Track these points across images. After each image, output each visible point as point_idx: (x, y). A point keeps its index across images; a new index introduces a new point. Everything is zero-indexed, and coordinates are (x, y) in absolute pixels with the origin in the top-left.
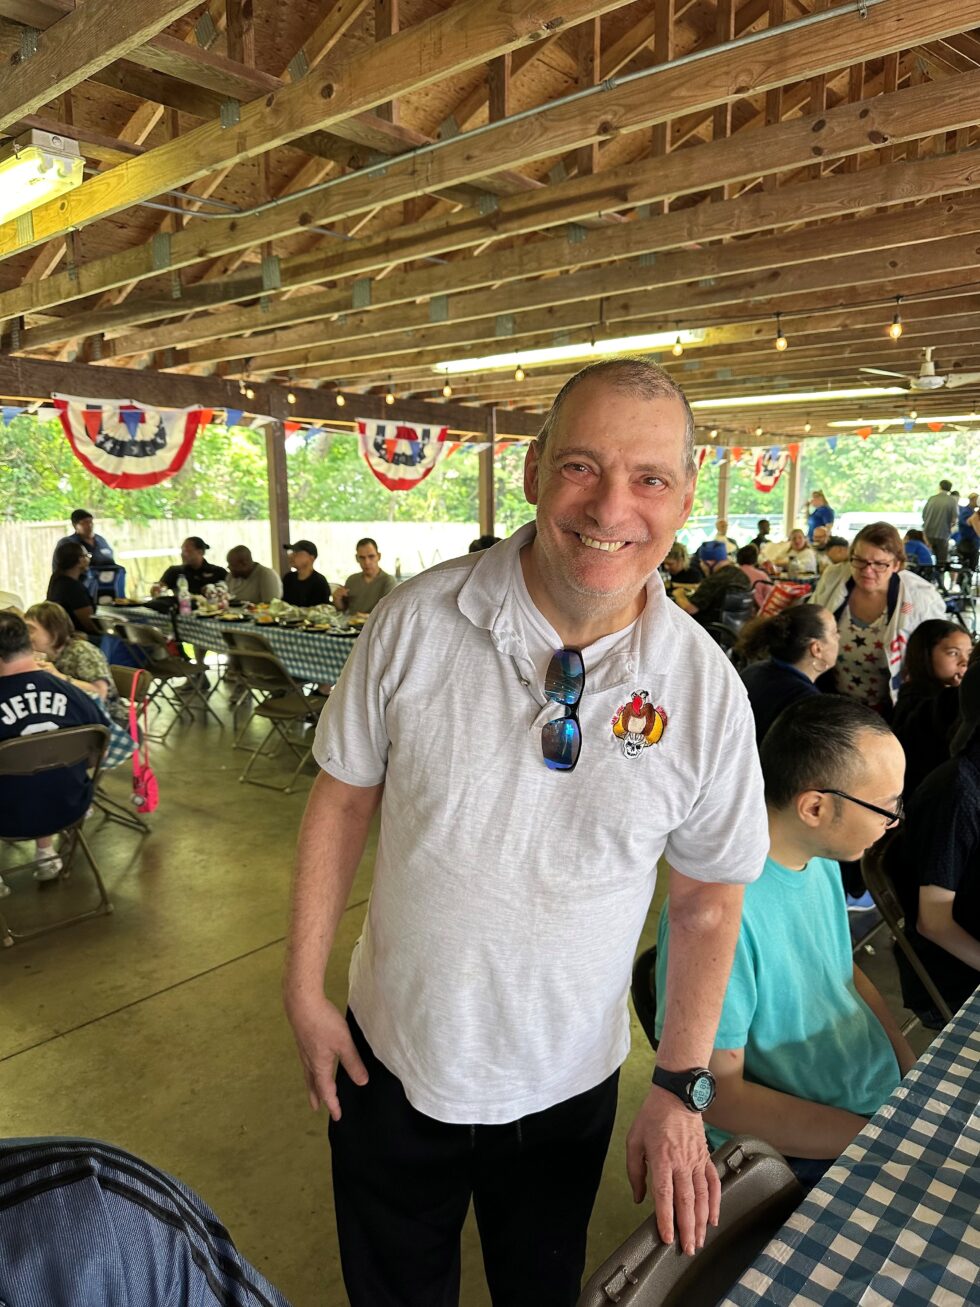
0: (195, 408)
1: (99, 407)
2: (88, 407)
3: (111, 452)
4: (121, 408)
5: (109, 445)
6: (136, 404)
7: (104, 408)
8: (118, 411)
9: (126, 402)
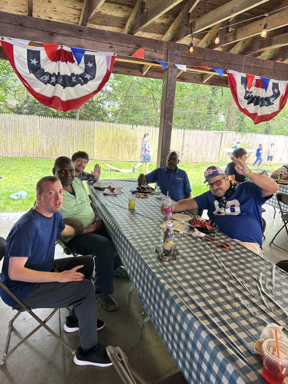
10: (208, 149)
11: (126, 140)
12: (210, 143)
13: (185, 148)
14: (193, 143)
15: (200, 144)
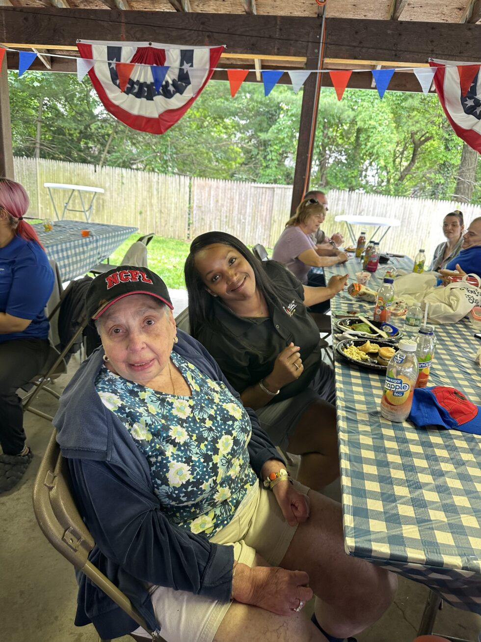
10: (245, 219)
12: (248, 207)
13: (195, 212)
14: (212, 205)
15: (225, 207)
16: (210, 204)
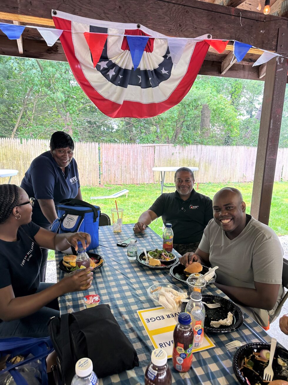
0: (204, 37)
1: (105, 30)
2: (92, 28)
3: (113, 80)
4: (127, 32)
5: (112, 73)
6: (143, 28)
7: (109, 33)
8: (123, 35)
9: (133, 26)
10: (137, 167)
11: (14, 158)
12: (139, 159)
13: (103, 166)
15: (124, 161)
16: (114, 160)
